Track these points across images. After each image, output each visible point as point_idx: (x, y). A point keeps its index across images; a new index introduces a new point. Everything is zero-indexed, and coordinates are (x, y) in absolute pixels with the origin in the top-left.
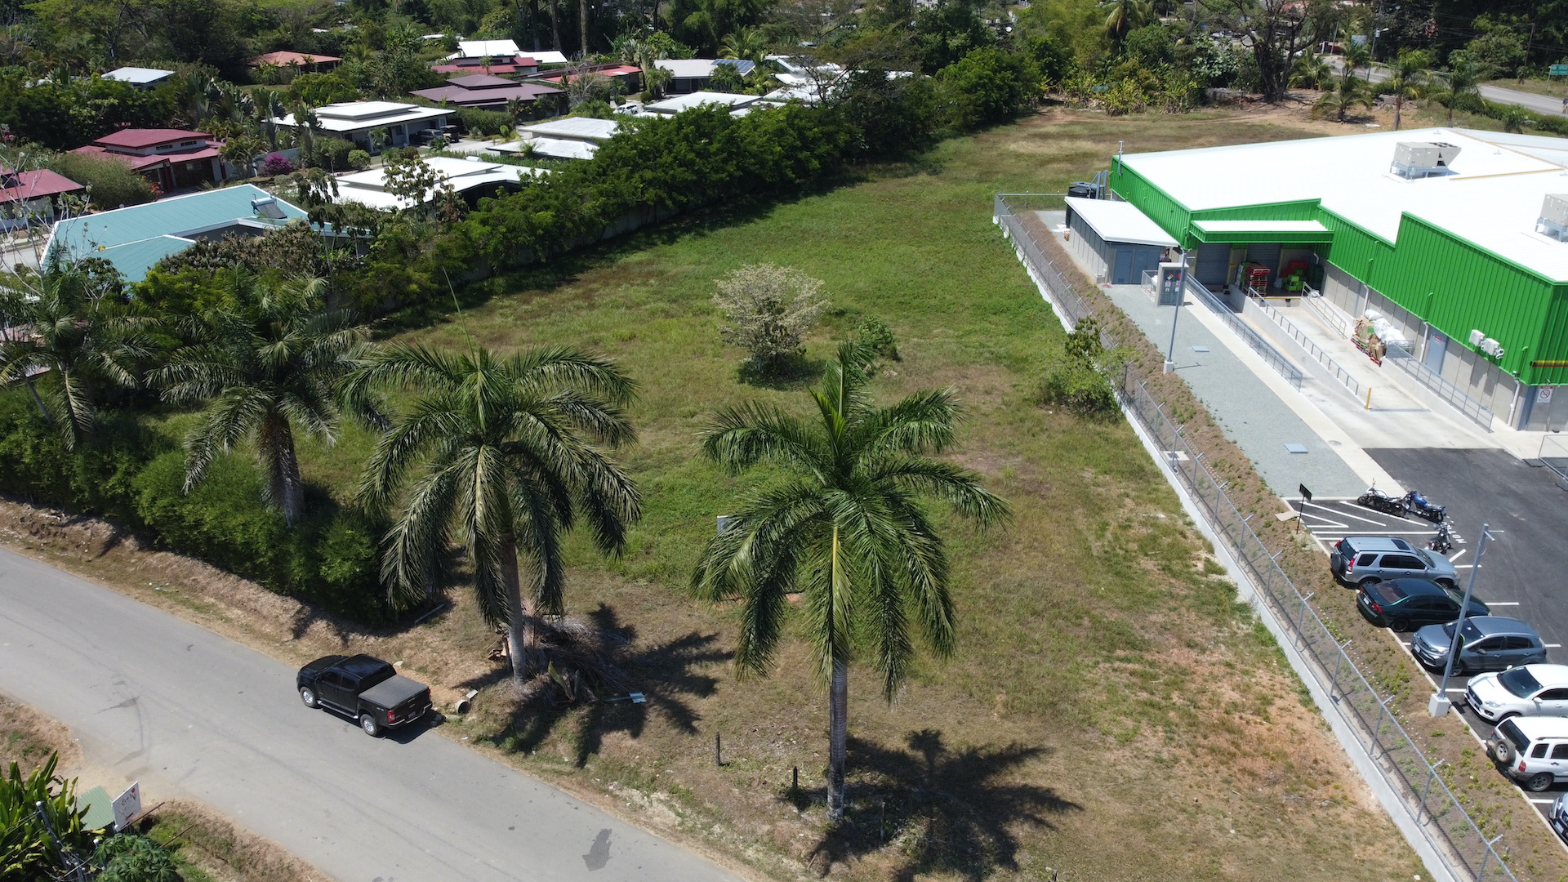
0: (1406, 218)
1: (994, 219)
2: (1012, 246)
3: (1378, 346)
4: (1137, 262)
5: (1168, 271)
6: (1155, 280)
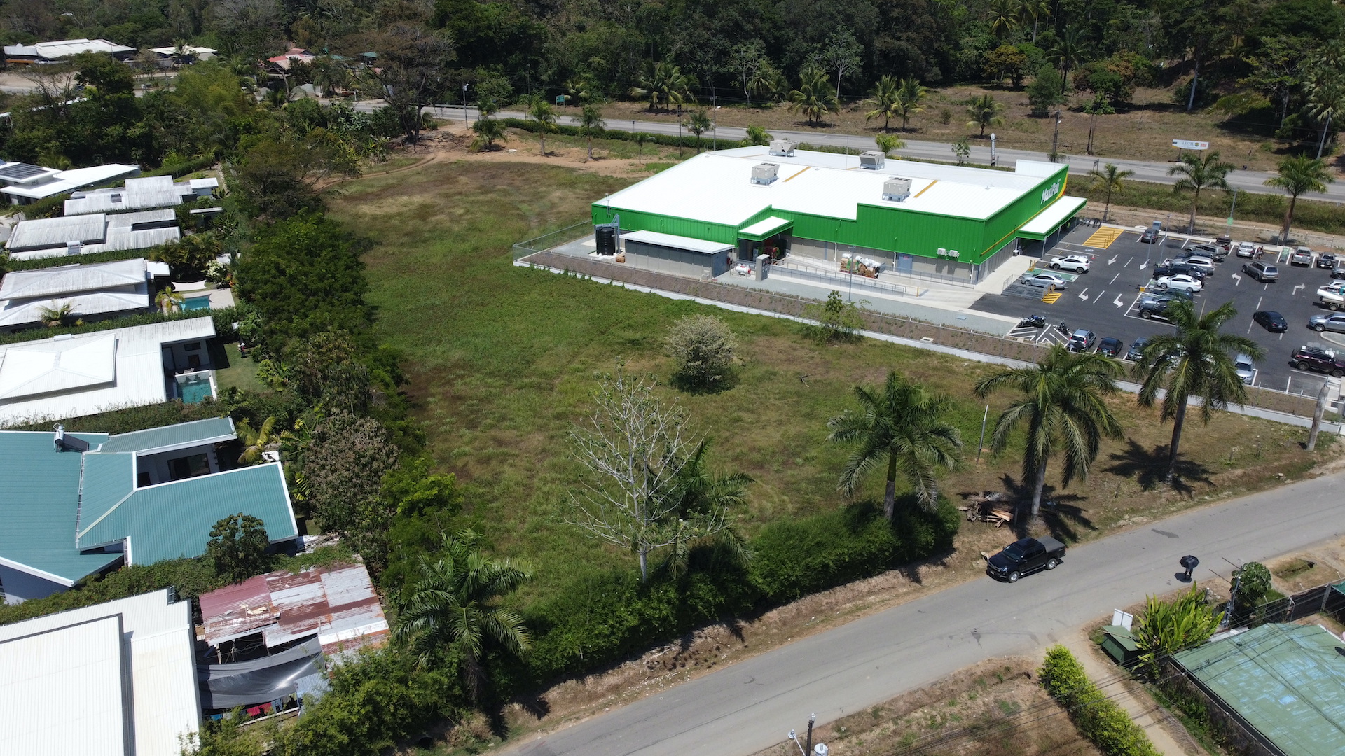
0: (860, 206)
1: (516, 264)
2: (579, 276)
3: (872, 269)
4: (720, 263)
5: (763, 261)
6: (738, 268)
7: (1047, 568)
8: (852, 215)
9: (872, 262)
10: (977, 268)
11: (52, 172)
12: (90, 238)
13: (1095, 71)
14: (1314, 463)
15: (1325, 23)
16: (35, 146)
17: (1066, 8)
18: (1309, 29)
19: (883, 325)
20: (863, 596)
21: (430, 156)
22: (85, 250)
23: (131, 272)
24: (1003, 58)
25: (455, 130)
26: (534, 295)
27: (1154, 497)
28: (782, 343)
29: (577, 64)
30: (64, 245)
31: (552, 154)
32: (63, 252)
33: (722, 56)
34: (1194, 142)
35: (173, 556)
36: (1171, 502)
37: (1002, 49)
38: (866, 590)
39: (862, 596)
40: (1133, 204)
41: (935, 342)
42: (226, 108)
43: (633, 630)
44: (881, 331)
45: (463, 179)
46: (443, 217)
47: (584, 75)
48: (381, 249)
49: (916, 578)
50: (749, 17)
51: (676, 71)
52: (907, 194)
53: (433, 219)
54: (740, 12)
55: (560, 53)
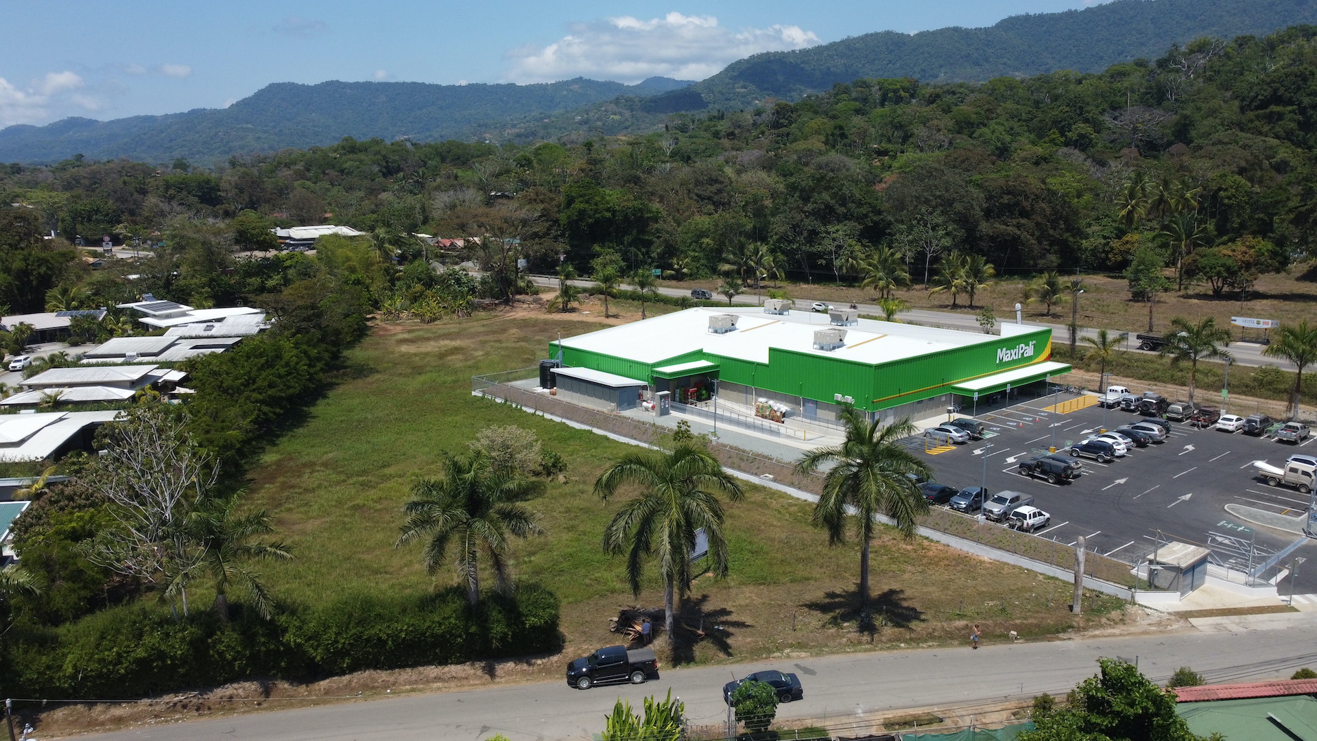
0: (771, 349)
1: (474, 393)
2: (514, 406)
3: (778, 414)
4: (628, 397)
5: (662, 397)
6: (645, 404)
8: (764, 359)
9: (783, 407)
11: (184, 308)
12: (149, 352)
13: (1205, 256)
14: (1072, 627)
16: (192, 290)
17: (1226, 201)
19: (736, 460)
20: (428, 682)
21: (512, 314)
22: (138, 360)
24: (1128, 246)
25: (545, 296)
27: (833, 637)
29: (691, 244)
30: (125, 355)
32: (120, 360)
33: (813, 236)
34: (1256, 320)
36: (851, 643)
37: (1127, 238)
38: (433, 675)
40: (1155, 379)
41: (775, 480)
42: (349, 266)
45: (514, 331)
46: (460, 357)
47: (692, 254)
48: (377, 376)
49: (491, 672)
50: (843, 201)
51: (764, 249)
52: (840, 344)
53: (449, 358)
54: (834, 196)
55: (667, 232)
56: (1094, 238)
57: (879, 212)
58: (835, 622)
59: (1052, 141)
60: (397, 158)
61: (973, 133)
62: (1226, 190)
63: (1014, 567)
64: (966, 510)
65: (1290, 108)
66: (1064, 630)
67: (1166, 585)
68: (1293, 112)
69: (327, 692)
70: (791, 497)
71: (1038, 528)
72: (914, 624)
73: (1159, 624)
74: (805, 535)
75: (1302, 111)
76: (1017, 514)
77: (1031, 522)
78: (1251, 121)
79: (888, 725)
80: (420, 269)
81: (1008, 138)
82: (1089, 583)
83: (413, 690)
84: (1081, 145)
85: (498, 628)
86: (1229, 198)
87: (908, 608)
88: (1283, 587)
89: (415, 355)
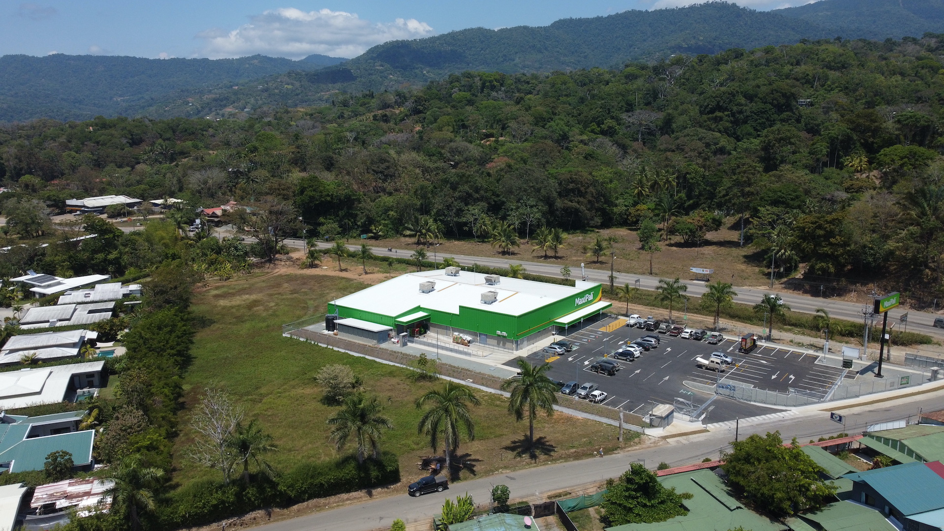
0: (460, 307)
1: (284, 335)
2: (313, 343)
3: (466, 341)
4: (383, 336)
5: (403, 336)
6: (393, 340)
7: (437, 491)
8: (456, 311)
9: (468, 338)
10: (517, 342)
11: (59, 279)
12: (63, 317)
14: (619, 447)
15: (792, 199)
16: (56, 265)
17: (691, 181)
18: (783, 203)
19: (451, 372)
21: (277, 270)
22: (59, 324)
23: (73, 337)
24: (639, 212)
25: (295, 255)
26: (283, 353)
27: (519, 462)
28: (394, 381)
29: (382, 216)
30: (48, 322)
31: (346, 270)
32: (47, 325)
33: (459, 213)
34: (702, 269)
35: (30, 469)
36: (528, 464)
37: (638, 207)
38: (345, 498)
39: (344, 501)
41: (473, 382)
42: (164, 244)
43: (215, 506)
44: (449, 376)
45: (286, 285)
46: (261, 308)
47: (383, 222)
48: (217, 326)
49: (370, 494)
50: (477, 190)
51: (431, 221)
52: (495, 300)
53: (255, 309)
54: (471, 187)
55: (368, 210)
56: (620, 206)
57: (498, 196)
58: (519, 455)
59: (592, 131)
60: (139, 132)
61: (546, 124)
62: (689, 174)
63: (593, 420)
64: (569, 394)
65: (726, 113)
66: (616, 449)
67: (657, 425)
68: (728, 116)
69: (299, 511)
70: (483, 391)
71: (602, 401)
72: (552, 453)
73: (654, 442)
74: (495, 413)
75: (733, 115)
76: (592, 395)
77: (598, 398)
78: (705, 121)
79: (549, 497)
80: (212, 243)
81: (566, 129)
82: (626, 426)
83: (338, 506)
84: (610, 133)
85: (374, 473)
86: (692, 179)
87: (549, 445)
88: (704, 422)
89: (232, 307)
